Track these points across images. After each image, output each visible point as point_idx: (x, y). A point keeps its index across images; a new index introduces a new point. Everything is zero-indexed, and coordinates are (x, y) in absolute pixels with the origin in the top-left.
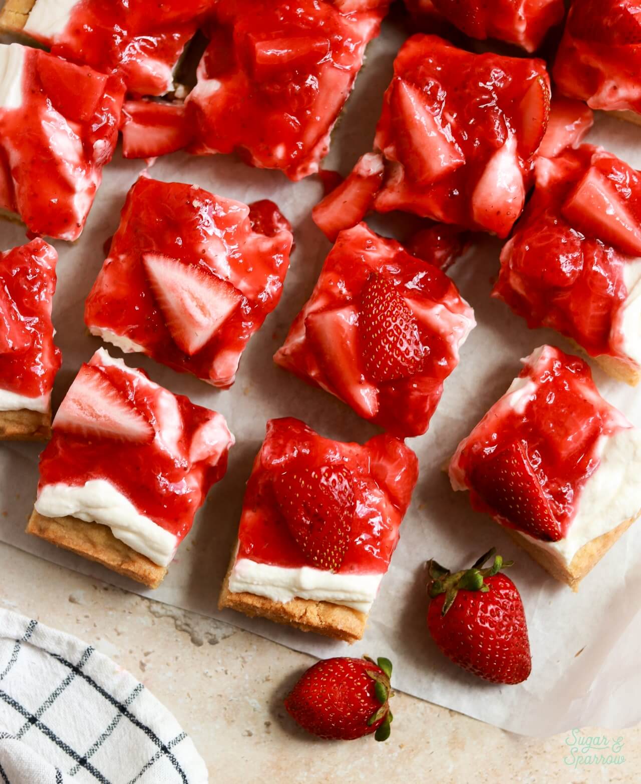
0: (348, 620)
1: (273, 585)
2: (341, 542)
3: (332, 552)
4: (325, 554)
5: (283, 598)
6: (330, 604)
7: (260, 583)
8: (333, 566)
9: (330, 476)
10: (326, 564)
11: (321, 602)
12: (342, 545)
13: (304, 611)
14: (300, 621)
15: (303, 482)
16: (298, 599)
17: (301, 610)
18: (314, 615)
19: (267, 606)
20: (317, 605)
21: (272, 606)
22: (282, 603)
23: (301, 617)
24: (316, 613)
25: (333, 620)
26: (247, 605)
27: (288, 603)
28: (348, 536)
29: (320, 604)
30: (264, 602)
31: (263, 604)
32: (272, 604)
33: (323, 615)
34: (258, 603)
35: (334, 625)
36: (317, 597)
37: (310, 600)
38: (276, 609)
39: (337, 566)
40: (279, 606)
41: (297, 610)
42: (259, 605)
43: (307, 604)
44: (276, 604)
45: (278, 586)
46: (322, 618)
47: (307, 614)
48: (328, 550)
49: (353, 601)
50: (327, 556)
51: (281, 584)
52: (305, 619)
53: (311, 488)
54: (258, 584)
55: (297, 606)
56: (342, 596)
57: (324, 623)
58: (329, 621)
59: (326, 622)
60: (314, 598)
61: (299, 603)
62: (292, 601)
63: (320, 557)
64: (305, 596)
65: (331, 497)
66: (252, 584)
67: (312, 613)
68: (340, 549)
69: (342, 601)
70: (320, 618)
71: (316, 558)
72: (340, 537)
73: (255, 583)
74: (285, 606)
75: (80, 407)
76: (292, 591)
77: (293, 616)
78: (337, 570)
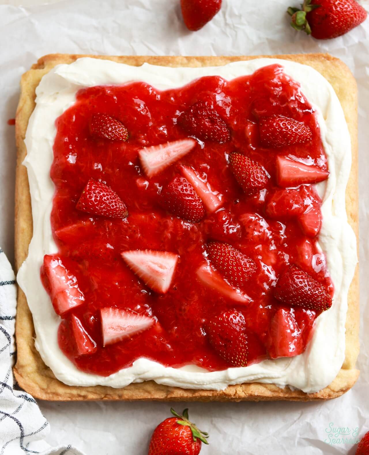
0: (259, 389)
1: (215, 382)
2: (243, 350)
3: (240, 357)
4: (236, 358)
5: (222, 388)
6: (247, 384)
7: (208, 383)
8: (243, 364)
9: (229, 317)
10: (239, 363)
11: (243, 384)
12: (244, 351)
13: (235, 391)
14: (235, 397)
15: (215, 324)
16: (230, 386)
17: (233, 391)
18: (241, 392)
19: (215, 394)
20: (241, 386)
21: (218, 394)
22: (222, 391)
23: (235, 395)
24: (241, 391)
25: (252, 392)
26: (205, 396)
27: (225, 390)
28: (247, 346)
29: (242, 385)
30: (213, 392)
31: (213, 394)
32: (218, 392)
33: (246, 391)
34: (210, 394)
35: (253, 393)
36: (240, 382)
37: (237, 385)
38: (220, 394)
39: (245, 363)
40: (221, 392)
41: (231, 391)
42: (211, 395)
43: (236, 387)
44: (220, 392)
45: (218, 382)
46: (245, 392)
47: (238, 392)
48: (237, 356)
49: (259, 379)
50: (238, 359)
51: (219, 381)
52: (237, 395)
53: (220, 326)
54: (207, 384)
55: (231, 390)
56: (252, 378)
57: (247, 395)
58: (250, 392)
59: (248, 394)
60: (238, 383)
61: (231, 388)
62: (227, 388)
63: (234, 360)
64: (233, 383)
65: (232, 328)
66: (204, 384)
67: (239, 391)
68: (244, 354)
69: (253, 380)
70: (244, 392)
71: (232, 362)
72: (242, 348)
73: (205, 384)
74: (225, 392)
75: (114, 329)
76: (225, 383)
77: (230, 395)
78: (246, 365)
